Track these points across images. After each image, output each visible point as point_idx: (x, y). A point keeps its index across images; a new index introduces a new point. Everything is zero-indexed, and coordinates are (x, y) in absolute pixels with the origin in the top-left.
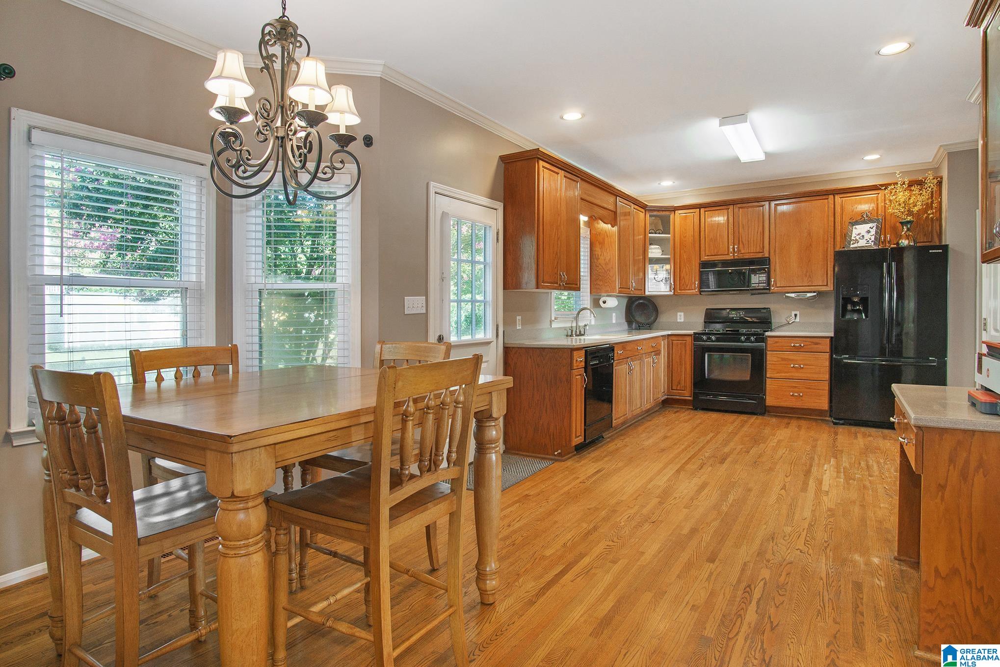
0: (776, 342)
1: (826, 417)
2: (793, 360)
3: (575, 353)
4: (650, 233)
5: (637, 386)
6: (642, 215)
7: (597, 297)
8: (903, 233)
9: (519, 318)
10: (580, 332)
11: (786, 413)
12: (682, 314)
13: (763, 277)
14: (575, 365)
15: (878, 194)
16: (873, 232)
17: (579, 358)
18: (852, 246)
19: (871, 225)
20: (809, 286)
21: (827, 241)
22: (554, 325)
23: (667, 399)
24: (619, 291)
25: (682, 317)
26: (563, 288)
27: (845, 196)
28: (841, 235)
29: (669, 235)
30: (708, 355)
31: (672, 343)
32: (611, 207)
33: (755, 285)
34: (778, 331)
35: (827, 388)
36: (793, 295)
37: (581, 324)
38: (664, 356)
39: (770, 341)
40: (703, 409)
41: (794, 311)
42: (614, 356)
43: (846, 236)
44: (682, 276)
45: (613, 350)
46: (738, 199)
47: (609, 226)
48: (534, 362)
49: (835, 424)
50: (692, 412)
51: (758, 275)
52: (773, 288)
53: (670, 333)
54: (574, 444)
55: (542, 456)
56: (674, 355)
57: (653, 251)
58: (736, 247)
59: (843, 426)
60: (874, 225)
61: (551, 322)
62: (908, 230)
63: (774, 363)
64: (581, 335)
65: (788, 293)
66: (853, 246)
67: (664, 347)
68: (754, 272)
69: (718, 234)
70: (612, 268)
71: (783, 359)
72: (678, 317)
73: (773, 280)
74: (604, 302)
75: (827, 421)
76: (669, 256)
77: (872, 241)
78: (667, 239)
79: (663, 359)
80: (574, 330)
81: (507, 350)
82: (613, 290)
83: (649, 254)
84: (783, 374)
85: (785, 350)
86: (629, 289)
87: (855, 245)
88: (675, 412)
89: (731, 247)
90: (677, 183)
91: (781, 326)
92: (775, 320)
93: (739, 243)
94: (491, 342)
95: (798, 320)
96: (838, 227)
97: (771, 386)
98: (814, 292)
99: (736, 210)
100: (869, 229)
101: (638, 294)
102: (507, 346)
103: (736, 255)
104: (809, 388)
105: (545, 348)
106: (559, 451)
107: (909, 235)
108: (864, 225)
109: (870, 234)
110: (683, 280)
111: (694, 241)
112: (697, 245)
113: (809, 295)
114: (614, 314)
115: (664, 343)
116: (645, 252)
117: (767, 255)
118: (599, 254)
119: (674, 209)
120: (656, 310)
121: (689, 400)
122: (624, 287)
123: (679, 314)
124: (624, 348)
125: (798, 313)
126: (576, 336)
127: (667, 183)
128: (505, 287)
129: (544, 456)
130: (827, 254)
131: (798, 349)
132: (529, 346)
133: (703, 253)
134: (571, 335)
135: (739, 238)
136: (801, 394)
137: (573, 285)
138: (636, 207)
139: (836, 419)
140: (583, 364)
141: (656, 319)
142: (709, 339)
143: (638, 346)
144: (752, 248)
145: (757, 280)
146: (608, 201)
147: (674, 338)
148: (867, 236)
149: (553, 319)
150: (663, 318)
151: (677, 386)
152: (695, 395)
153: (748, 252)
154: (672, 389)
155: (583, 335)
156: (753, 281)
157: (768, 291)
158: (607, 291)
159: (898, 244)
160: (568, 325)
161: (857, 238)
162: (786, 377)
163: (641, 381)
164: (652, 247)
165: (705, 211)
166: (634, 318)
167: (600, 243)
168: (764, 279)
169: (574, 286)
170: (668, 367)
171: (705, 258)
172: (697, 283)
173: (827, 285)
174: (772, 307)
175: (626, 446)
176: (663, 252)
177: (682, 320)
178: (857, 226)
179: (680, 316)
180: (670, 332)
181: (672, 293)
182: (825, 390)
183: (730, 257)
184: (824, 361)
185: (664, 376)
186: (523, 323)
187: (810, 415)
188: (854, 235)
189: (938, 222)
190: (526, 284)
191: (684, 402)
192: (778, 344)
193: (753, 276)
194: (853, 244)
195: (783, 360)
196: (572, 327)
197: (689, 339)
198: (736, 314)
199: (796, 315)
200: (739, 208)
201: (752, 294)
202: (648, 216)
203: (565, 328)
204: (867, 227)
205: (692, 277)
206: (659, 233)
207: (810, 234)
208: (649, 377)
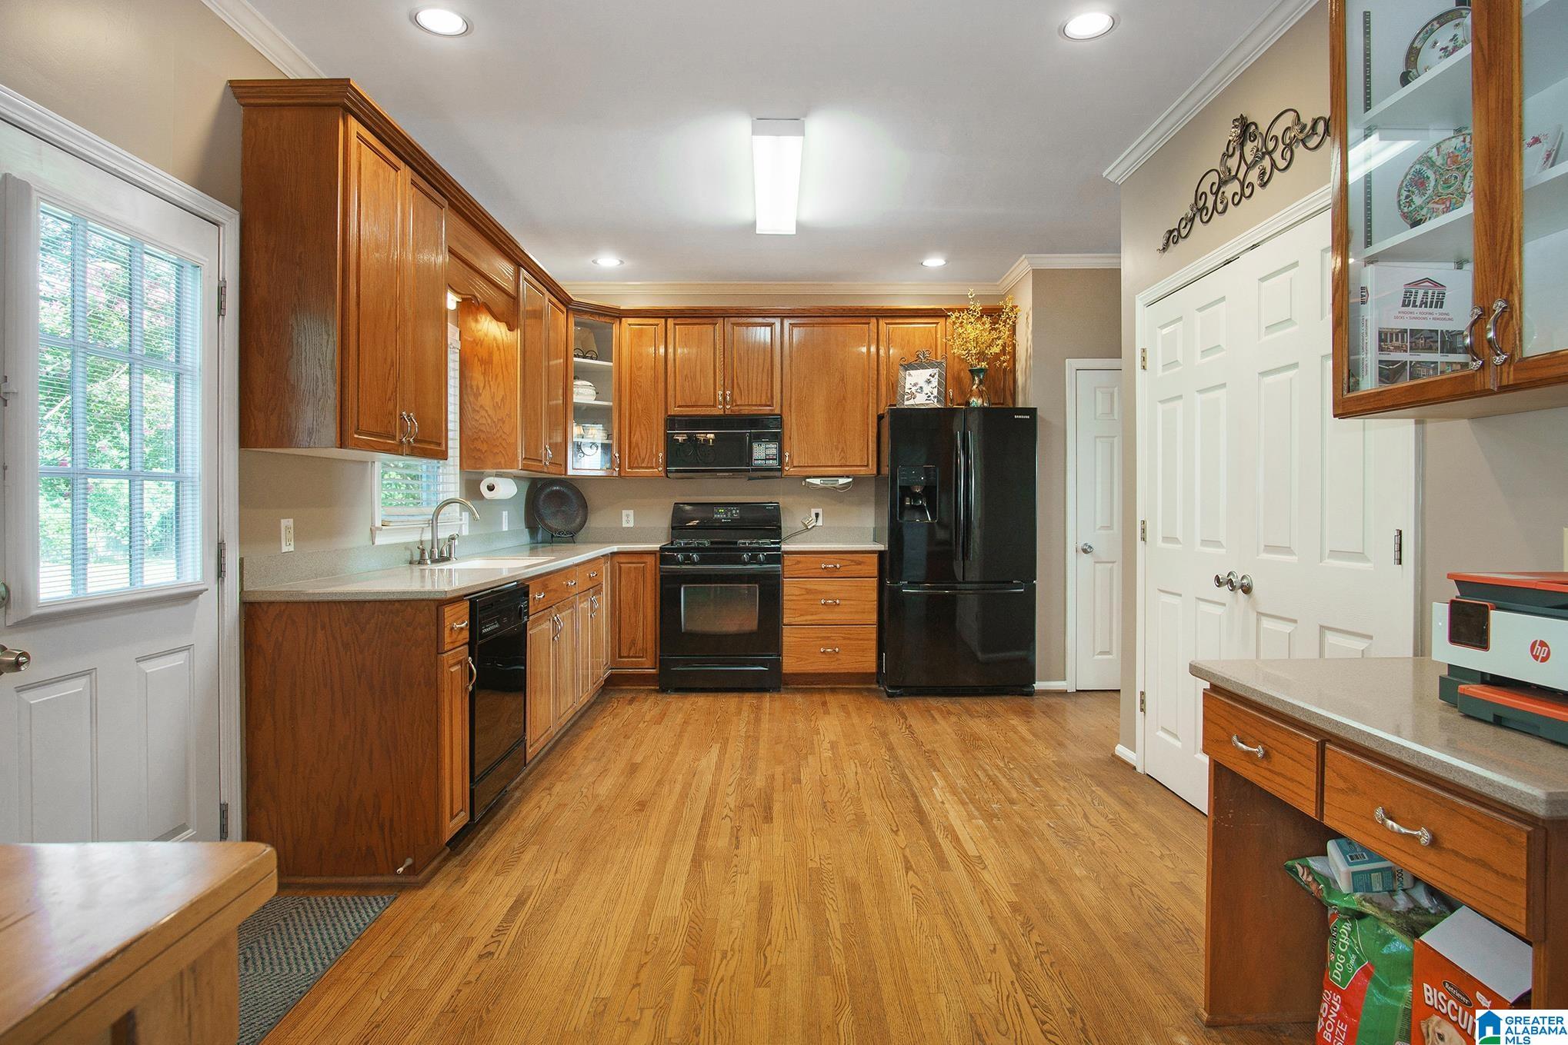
0: (798, 562)
1: (871, 683)
2: (822, 592)
3: (448, 611)
4: (575, 356)
5: (567, 663)
6: (562, 317)
7: (474, 477)
8: (975, 387)
9: (287, 523)
10: (441, 552)
11: (812, 684)
12: (631, 512)
13: (772, 449)
14: (447, 640)
15: (937, 323)
16: (935, 382)
17: (457, 622)
18: (906, 403)
19: (930, 371)
20: (841, 466)
21: (868, 393)
22: (380, 540)
23: (611, 675)
24: (523, 465)
25: (631, 518)
26: (406, 449)
27: (894, 321)
28: (888, 384)
29: (611, 364)
30: (685, 588)
31: (620, 568)
32: (509, 287)
33: (760, 462)
34: (795, 542)
35: (874, 636)
36: (817, 481)
37: (443, 534)
38: (607, 595)
39: (788, 561)
40: (678, 690)
41: (814, 507)
42: (528, 607)
43: (894, 386)
44: (634, 440)
45: (527, 594)
46: (732, 309)
47: (503, 327)
48: (334, 638)
49: (890, 696)
50: (660, 697)
51: (763, 446)
52: (787, 468)
53: (616, 550)
54: (447, 837)
55: (359, 879)
56: (623, 589)
57: (581, 390)
58: (728, 392)
59: (902, 698)
60: (936, 371)
61: (372, 532)
62: (981, 382)
63: (794, 598)
64: (443, 559)
65: (809, 477)
66: (908, 403)
67: (607, 576)
68: (758, 438)
69: (698, 368)
70: (509, 416)
71: (809, 591)
72: (624, 519)
73: (787, 454)
74: (491, 488)
75: (874, 690)
76: (611, 404)
77: (935, 397)
78: (608, 370)
79: (604, 601)
80: (428, 548)
81: (252, 611)
82: (511, 463)
83: (574, 396)
84: (809, 617)
85: (811, 575)
86: (541, 461)
87: (911, 402)
88: (631, 702)
89: (720, 393)
90: (628, 264)
91: (795, 534)
92: (787, 524)
93: (733, 388)
94: (201, 592)
95: (820, 523)
96: (883, 372)
97: (792, 639)
98: (848, 477)
99: (728, 327)
100: (929, 378)
101: (552, 473)
102: (251, 599)
103: (728, 407)
104: (849, 639)
105: (365, 602)
106: (409, 861)
107: (983, 390)
108: (921, 371)
109: (931, 385)
110: (637, 450)
111: (656, 377)
112: (661, 386)
113: (842, 481)
114: (505, 514)
115: (606, 569)
116: (567, 392)
117: (777, 411)
118: (481, 385)
119: (619, 315)
120: (584, 506)
121: (650, 674)
122: (531, 458)
123: (624, 512)
124: (545, 588)
125: (820, 511)
126: (434, 561)
127: (608, 261)
128: (247, 438)
129: (366, 879)
130: (868, 414)
131: (831, 574)
132: (317, 598)
133: (671, 400)
134: (422, 561)
135: (733, 380)
136: (837, 650)
137: (430, 447)
138: (554, 300)
139: (891, 687)
140: (466, 634)
141: (585, 522)
142: (689, 559)
143: (567, 579)
144: (754, 399)
145: (762, 452)
146: (501, 269)
147: (623, 559)
148: (927, 389)
149: (378, 524)
150: (597, 521)
151: (630, 649)
152: (663, 664)
153: (750, 403)
154: (620, 657)
155: (447, 559)
156: (755, 455)
157: (778, 474)
158: (498, 466)
159: (968, 403)
160: (413, 537)
161: (914, 389)
162: (813, 622)
163: (575, 649)
164: (578, 383)
165: (675, 324)
166: (542, 520)
167: (482, 362)
168: (774, 451)
169: (432, 447)
170: (613, 614)
171: (674, 411)
172: (661, 455)
173: (867, 466)
174: (782, 501)
175: (561, 806)
176: (599, 396)
177: (631, 525)
178: (911, 372)
179: (628, 516)
180: (615, 548)
181: (615, 474)
182: (871, 639)
183: (718, 410)
184: (868, 592)
185: (607, 633)
186: (299, 536)
187: (849, 684)
188: (908, 386)
189: (1012, 374)
190: (310, 434)
191: (643, 679)
192: (800, 566)
193: (755, 445)
194: (908, 400)
195: (808, 593)
196: (422, 542)
197: (650, 561)
198: (726, 514)
199: (817, 515)
200: (733, 324)
201: (750, 479)
202: (572, 320)
203: (406, 546)
204: (925, 373)
205: (652, 445)
206: (591, 358)
207: (843, 380)
208: (585, 639)
